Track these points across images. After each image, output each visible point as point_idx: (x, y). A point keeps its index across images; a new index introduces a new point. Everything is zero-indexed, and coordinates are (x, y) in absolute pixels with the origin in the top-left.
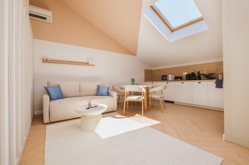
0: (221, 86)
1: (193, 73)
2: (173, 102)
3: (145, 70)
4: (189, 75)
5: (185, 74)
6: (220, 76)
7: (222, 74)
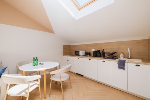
0: (123, 67)
1: (99, 51)
2: (83, 76)
3: (63, 45)
4: (96, 52)
5: (93, 50)
6: (121, 55)
7: (123, 54)
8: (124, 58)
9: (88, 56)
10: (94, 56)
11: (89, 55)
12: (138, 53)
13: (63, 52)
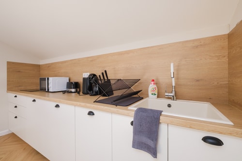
5: (86, 76)
6: (152, 87)
7: (156, 84)
8: (158, 97)
9: (71, 92)
10: (85, 93)
11: (73, 90)
12: (198, 81)
13: (8, 81)
